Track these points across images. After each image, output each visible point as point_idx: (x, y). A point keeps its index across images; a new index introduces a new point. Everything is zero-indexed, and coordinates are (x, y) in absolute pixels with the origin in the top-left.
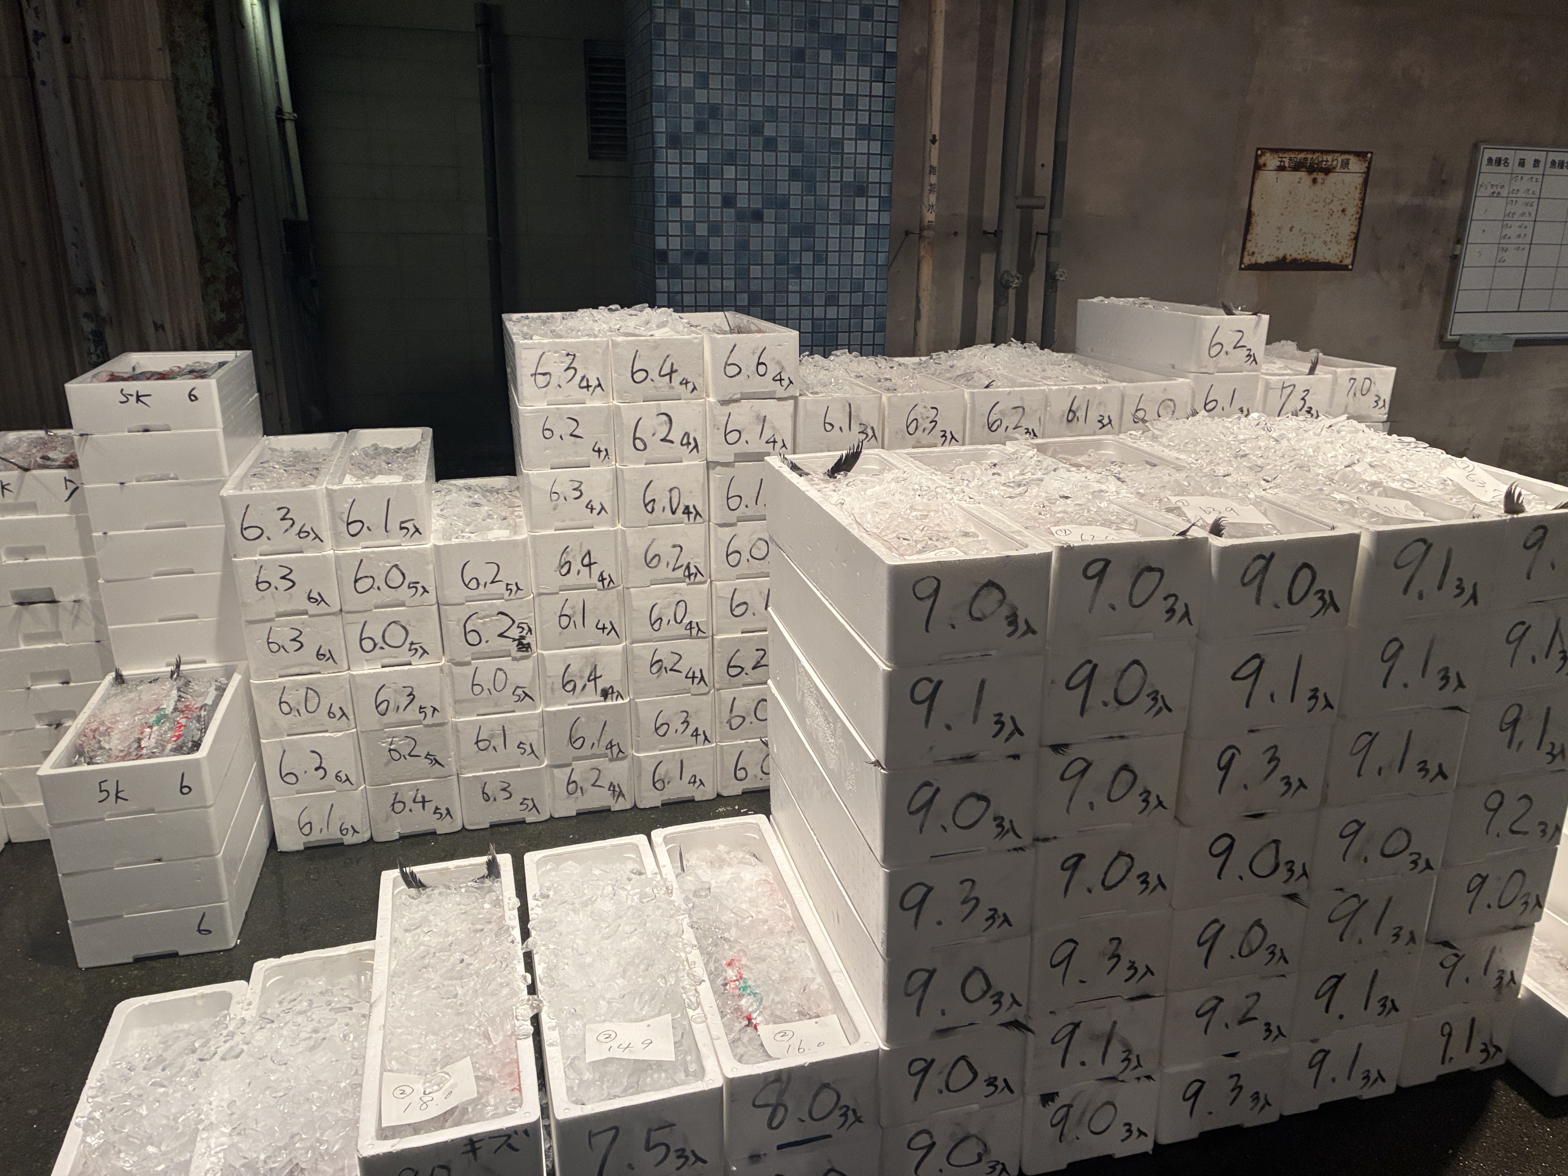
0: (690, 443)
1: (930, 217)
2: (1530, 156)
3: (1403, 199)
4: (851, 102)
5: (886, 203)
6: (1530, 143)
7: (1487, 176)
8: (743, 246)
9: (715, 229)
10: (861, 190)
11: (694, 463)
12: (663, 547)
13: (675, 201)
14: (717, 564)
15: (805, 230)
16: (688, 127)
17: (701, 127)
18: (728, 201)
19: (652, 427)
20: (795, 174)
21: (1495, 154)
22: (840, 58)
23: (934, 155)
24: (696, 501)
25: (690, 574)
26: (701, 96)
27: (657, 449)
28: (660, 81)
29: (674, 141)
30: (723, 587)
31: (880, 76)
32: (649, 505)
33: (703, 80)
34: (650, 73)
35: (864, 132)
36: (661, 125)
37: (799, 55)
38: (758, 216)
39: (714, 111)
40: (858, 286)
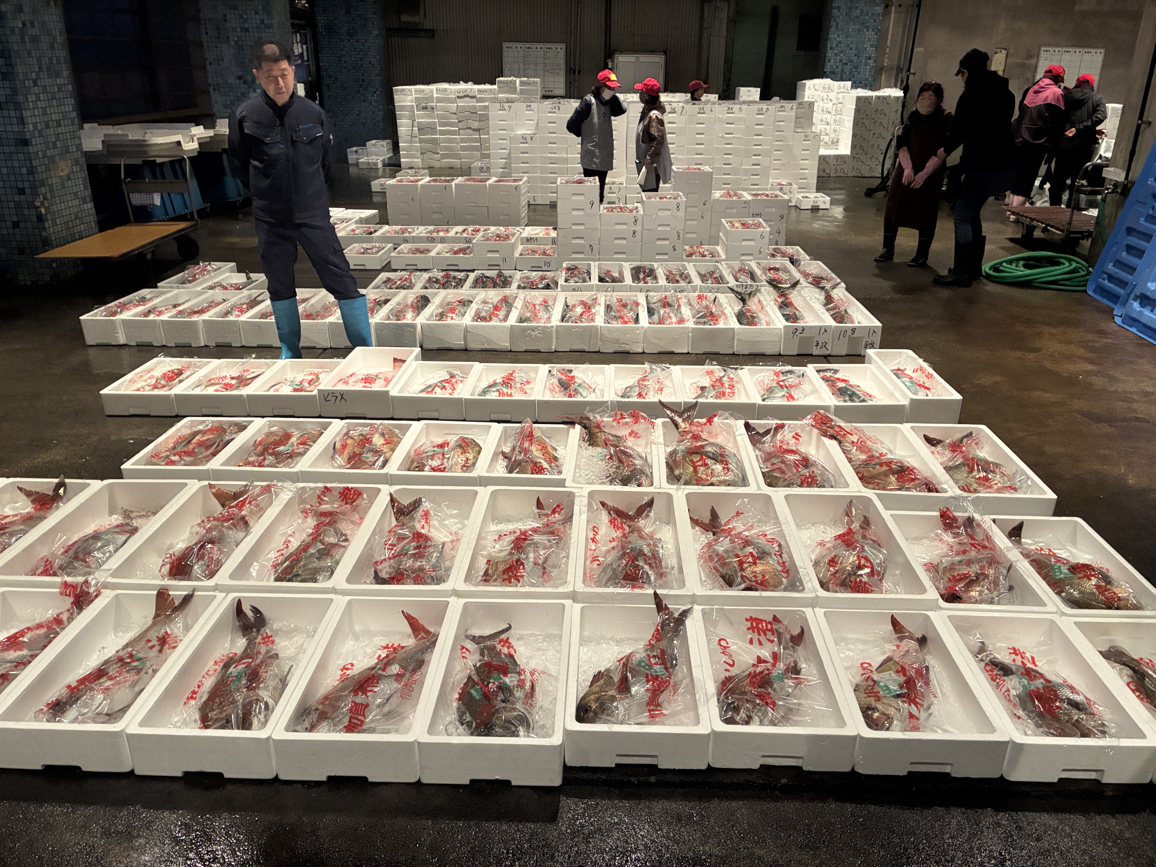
0: (831, 100)
1: (885, 64)
2: (1057, 49)
3: (1018, 61)
4: (869, 39)
5: (875, 61)
6: (1058, 46)
7: (1043, 54)
8: (842, 70)
9: (837, 67)
10: (870, 58)
11: (831, 104)
12: (824, 119)
13: (830, 61)
14: (832, 122)
15: (856, 67)
16: (834, 45)
17: (837, 45)
18: (841, 61)
19: (825, 97)
20: (855, 55)
21: (1045, 49)
22: (868, 30)
23: (888, 50)
24: (830, 110)
25: (828, 124)
26: (838, 39)
27: (825, 101)
28: (830, 36)
29: (831, 48)
30: (833, 127)
31: (876, 34)
32: (823, 111)
33: (838, 36)
34: (828, 34)
35: (872, 46)
36: (829, 45)
37: (859, 30)
38: (846, 64)
39: (840, 42)
40: (867, 80)
